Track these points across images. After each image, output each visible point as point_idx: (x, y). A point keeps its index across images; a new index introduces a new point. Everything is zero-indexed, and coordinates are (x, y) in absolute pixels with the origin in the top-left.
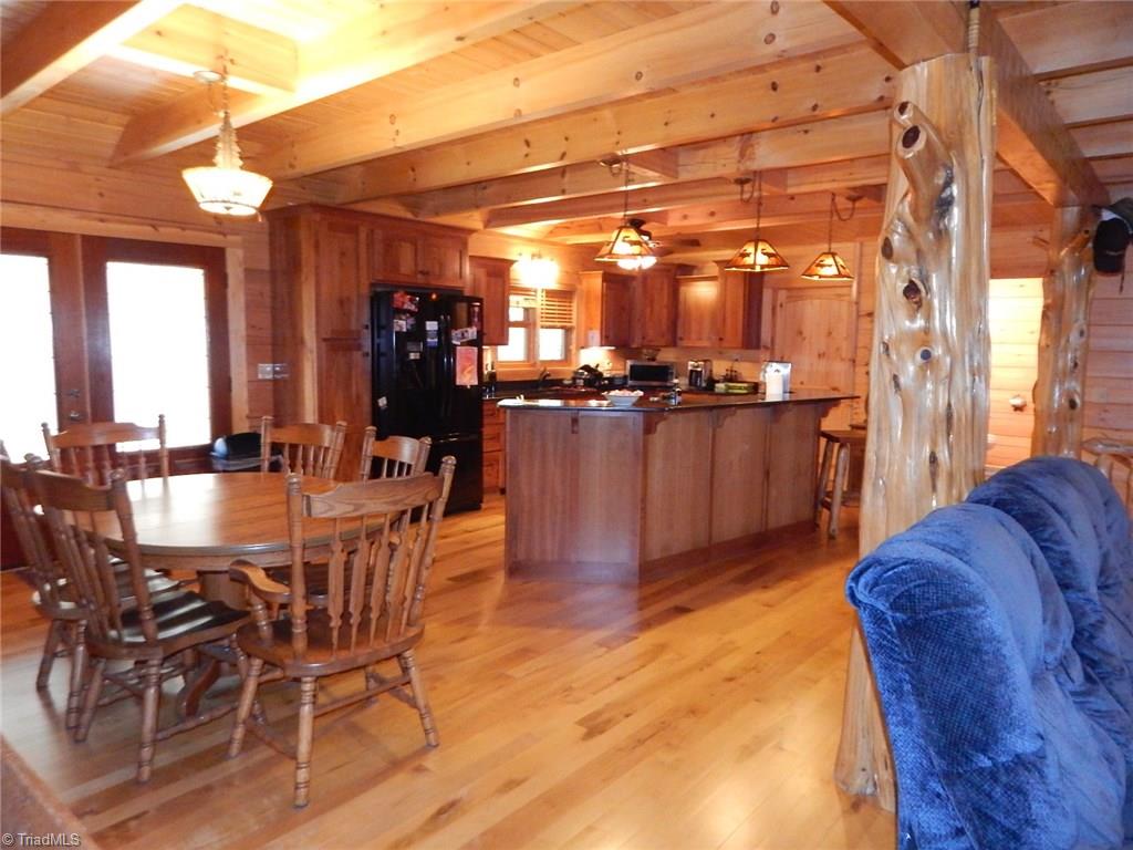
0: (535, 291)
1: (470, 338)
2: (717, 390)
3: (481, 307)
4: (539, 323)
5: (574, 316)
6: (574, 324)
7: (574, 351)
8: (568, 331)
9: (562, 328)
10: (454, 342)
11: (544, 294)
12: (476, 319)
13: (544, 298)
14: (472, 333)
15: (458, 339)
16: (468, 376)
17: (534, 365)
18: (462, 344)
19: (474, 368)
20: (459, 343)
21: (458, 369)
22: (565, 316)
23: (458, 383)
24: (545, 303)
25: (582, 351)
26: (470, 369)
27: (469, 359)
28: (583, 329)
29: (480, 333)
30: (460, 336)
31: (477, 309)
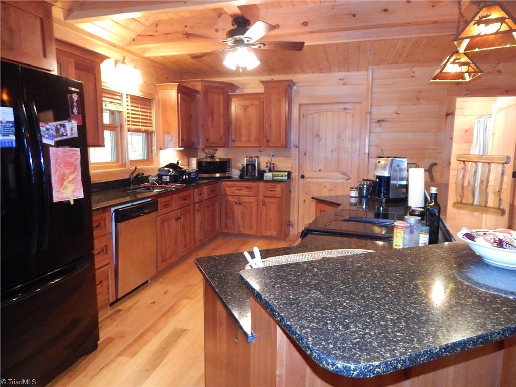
0: (122, 96)
1: (69, 136)
2: (265, 178)
3: (81, 95)
4: (126, 127)
5: (154, 122)
6: (154, 128)
7: (155, 152)
8: (149, 134)
9: (145, 131)
10: (45, 141)
11: (129, 100)
12: (75, 111)
13: (129, 104)
14: (71, 128)
15: (51, 137)
16: (70, 188)
17: (124, 165)
18: (59, 144)
19: (78, 175)
20: (52, 143)
21: (55, 179)
22: (147, 121)
23: (56, 198)
24: (130, 108)
25: (161, 152)
26: (71, 177)
27: (68, 164)
28: (161, 133)
29: (82, 129)
30: (53, 132)
31: (75, 97)
